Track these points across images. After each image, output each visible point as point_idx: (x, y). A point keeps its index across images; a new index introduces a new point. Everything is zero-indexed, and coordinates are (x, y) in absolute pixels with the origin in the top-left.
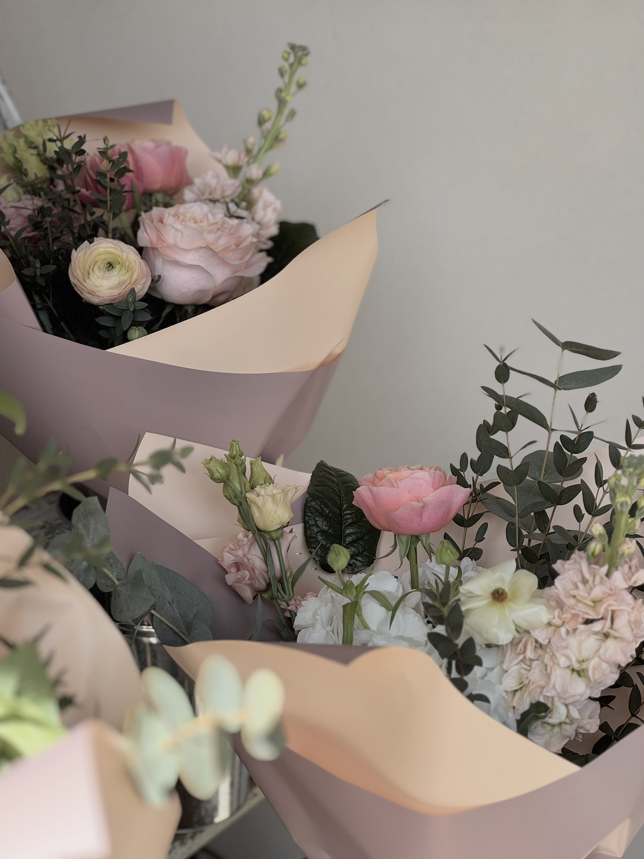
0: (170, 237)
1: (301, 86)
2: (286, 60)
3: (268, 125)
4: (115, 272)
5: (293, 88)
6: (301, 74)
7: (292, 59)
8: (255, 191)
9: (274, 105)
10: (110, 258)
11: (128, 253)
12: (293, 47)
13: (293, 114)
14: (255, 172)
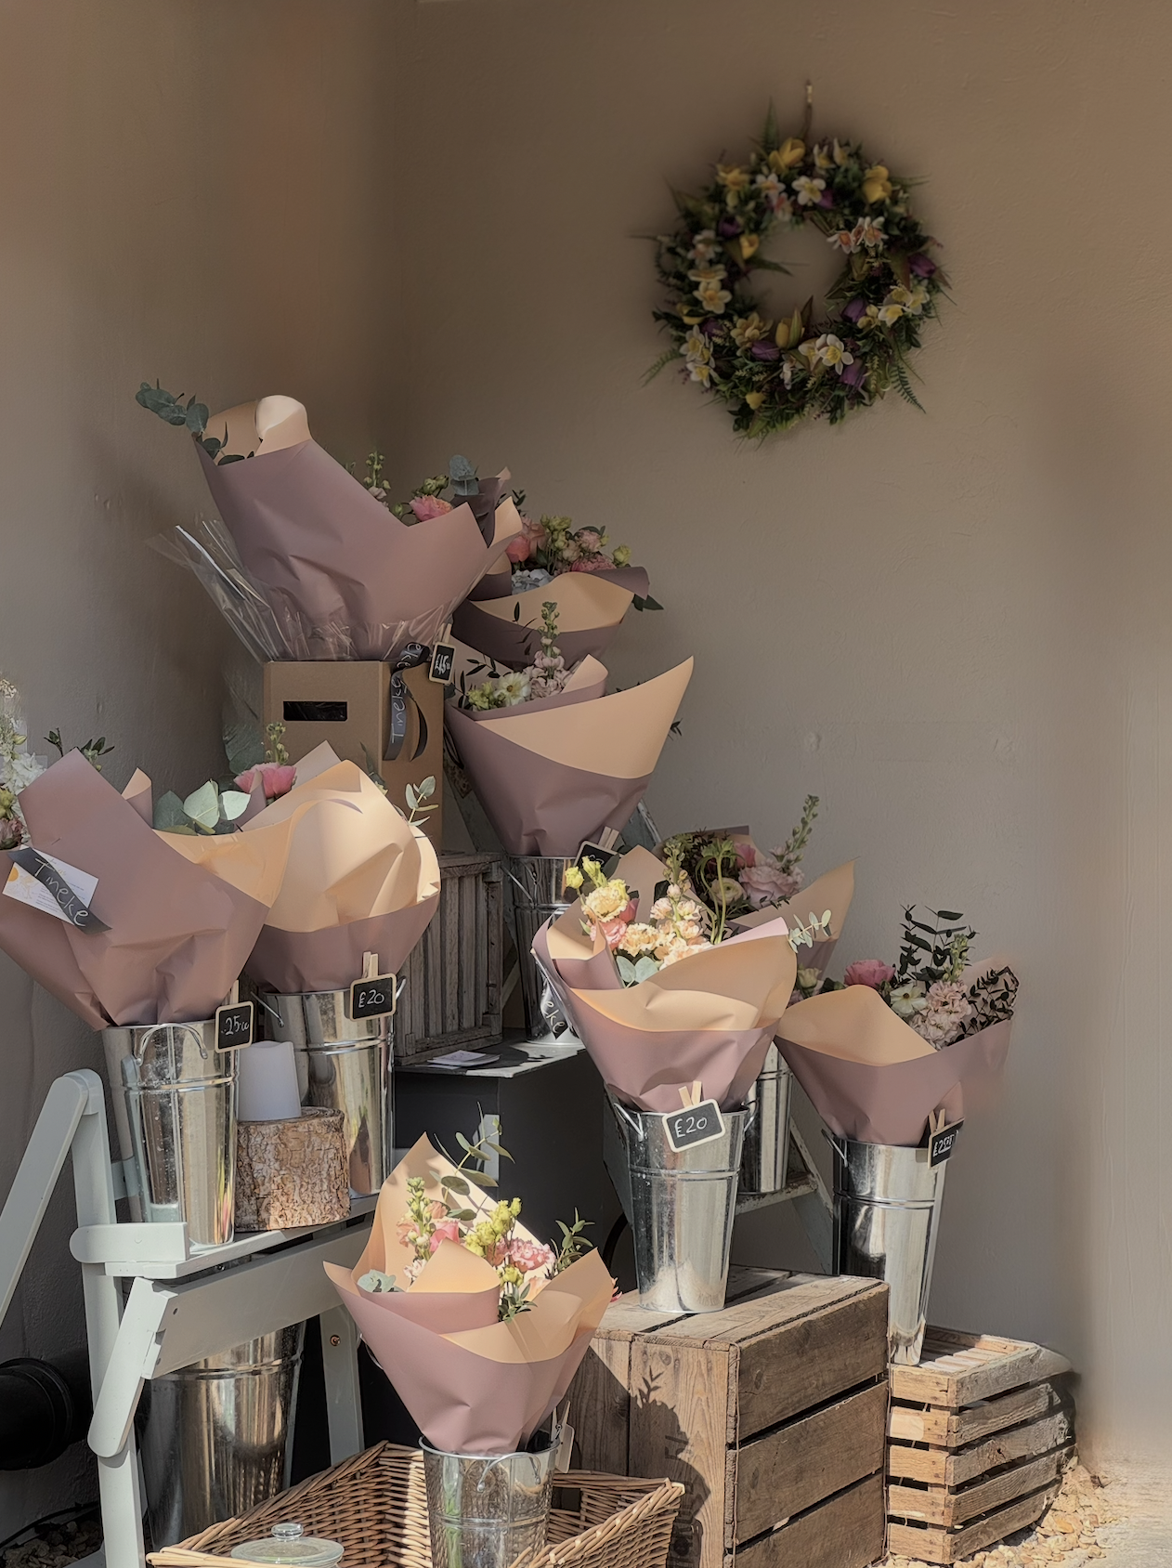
0: (755, 878)
1: (814, 816)
2: (807, 803)
3: (797, 836)
4: (731, 891)
5: (811, 817)
6: (815, 810)
7: (810, 803)
8: (791, 868)
9: (801, 825)
10: (728, 885)
11: (737, 885)
12: (811, 797)
13: (810, 830)
14: (792, 857)
